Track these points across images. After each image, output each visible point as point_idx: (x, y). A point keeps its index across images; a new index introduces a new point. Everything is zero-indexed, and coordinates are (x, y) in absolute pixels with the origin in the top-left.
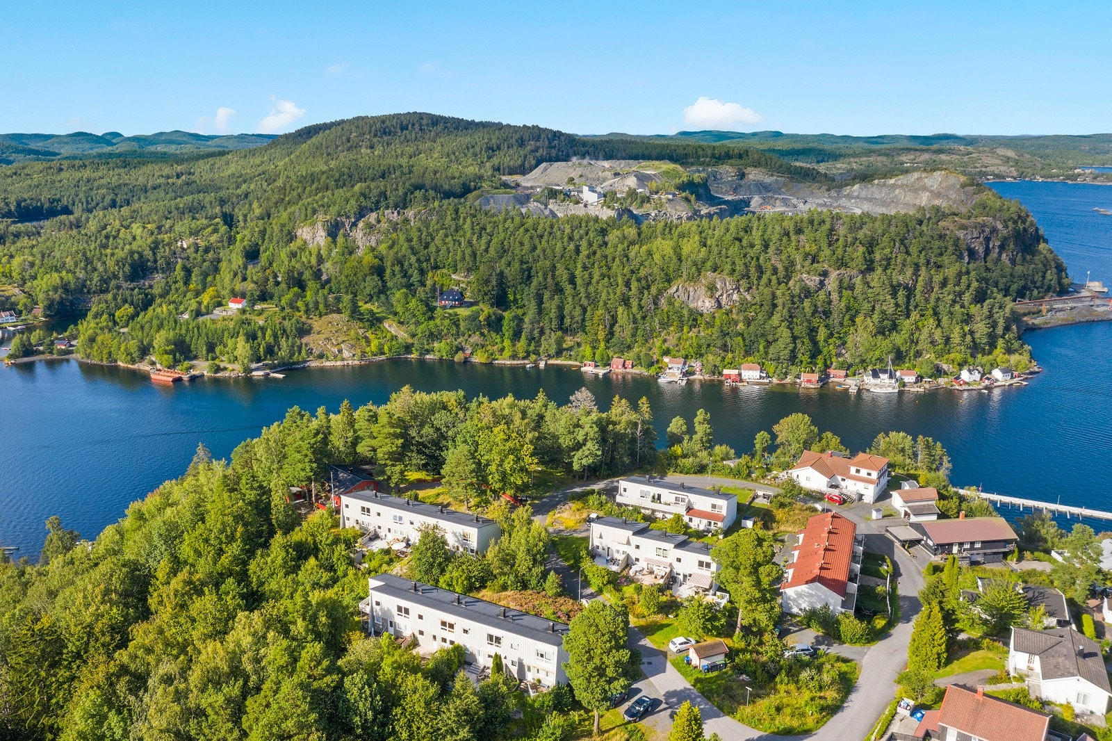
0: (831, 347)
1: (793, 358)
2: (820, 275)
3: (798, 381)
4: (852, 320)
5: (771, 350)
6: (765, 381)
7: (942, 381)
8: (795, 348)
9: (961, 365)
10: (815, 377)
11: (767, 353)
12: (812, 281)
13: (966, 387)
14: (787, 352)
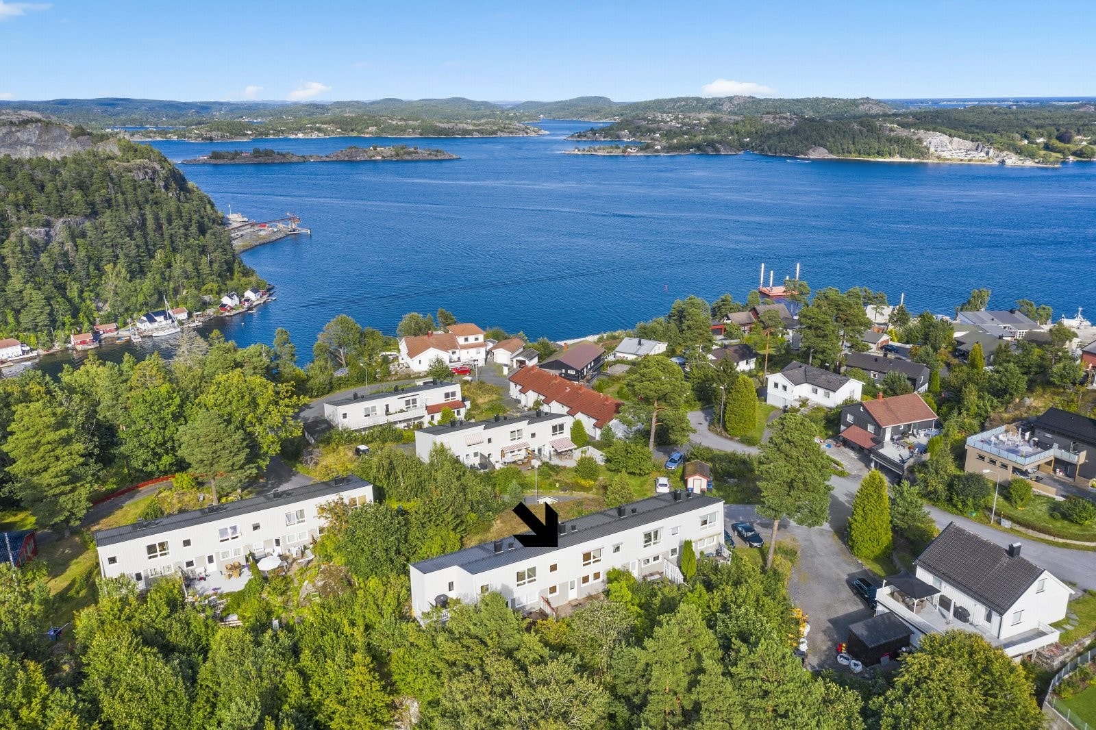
0: (88, 302)
1: (53, 323)
2: (44, 226)
3: (69, 345)
4: (98, 268)
5: (23, 318)
6: (31, 355)
7: (210, 311)
8: (52, 310)
9: (219, 293)
10: (89, 336)
11: (18, 323)
12: (38, 233)
13: (233, 313)
14: (44, 316)
